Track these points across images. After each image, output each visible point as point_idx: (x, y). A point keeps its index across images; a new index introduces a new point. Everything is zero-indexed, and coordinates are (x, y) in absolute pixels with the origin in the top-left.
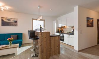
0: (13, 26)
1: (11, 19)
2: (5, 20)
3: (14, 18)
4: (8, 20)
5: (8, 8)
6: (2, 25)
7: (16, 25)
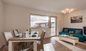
0: (78, 22)
1: (77, 17)
2: (73, 19)
3: (79, 16)
4: (75, 18)
5: (72, 10)
6: (71, 23)
7: (81, 22)
